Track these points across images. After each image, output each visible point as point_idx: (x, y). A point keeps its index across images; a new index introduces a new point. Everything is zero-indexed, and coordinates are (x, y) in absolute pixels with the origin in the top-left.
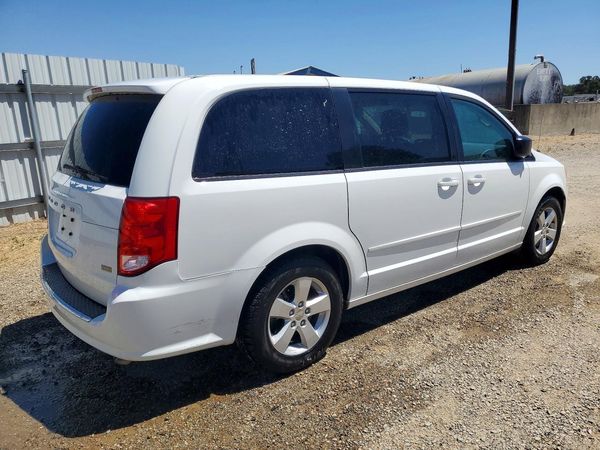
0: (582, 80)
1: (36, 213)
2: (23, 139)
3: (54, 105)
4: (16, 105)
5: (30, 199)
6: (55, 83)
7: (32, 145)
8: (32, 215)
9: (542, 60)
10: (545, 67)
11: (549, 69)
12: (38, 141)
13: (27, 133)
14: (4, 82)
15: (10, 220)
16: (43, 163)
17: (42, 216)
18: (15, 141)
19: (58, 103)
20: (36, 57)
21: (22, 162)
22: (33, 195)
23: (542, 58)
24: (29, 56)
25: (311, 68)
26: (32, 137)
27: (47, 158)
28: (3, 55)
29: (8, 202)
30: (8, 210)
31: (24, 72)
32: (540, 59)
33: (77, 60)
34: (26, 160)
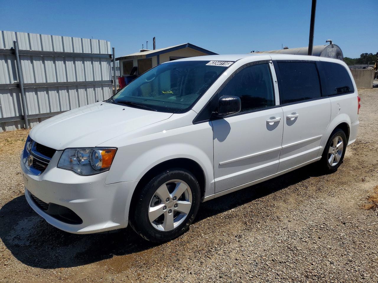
0: (362, 55)
1: (19, 126)
2: (13, 82)
3: (32, 63)
4: (9, 61)
5: (16, 117)
6: (33, 49)
7: (18, 86)
8: (17, 127)
9: (331, 43)
10: (333, 47)
11: (335, 49)
12: (22, 83)
13: (15, 78)
14: (3, 48)
15: (4, 129)
16: (24, 96)
17: (22, 127)
18: (8, 83)
19: (34, 62)
20: (22, 34)
21: (12, 95)
22: (18, 115)
23: (331, 42)
24: (18, 33)
25: (189, 44)
26: (18, 81)
27: (27, 93)
28: (3, 32)
29: (3, 119)
30: (3, 123)
31: (14, 42)
32: (329, 43)
33: (46, 36)
34: (14, 94)
